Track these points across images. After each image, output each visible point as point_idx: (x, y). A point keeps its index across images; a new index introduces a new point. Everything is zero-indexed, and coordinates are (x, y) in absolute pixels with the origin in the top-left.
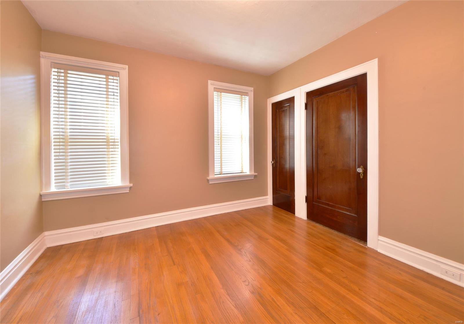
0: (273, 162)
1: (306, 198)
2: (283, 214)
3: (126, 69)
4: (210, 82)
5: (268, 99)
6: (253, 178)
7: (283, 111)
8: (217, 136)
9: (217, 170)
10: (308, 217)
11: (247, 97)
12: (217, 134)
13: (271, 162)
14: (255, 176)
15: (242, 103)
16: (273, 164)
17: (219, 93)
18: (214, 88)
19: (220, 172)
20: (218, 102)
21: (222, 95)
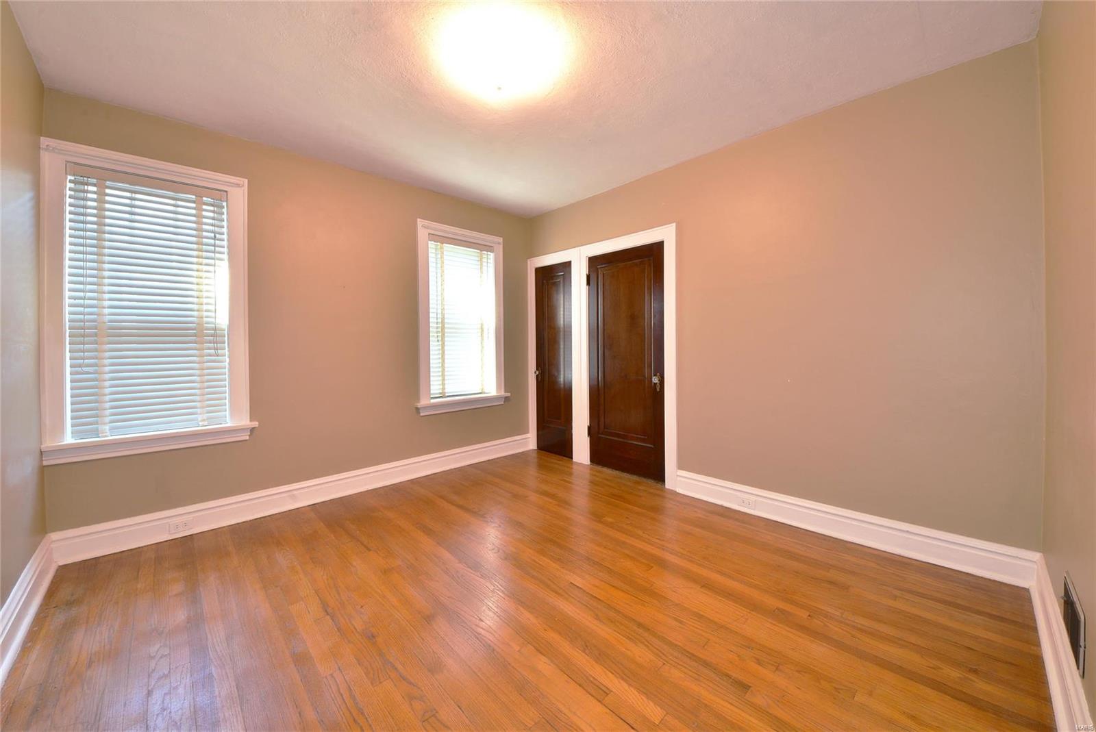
0: (537, 373)
1: (589, 428)
2: (555, 460)
3: (243, 186)
4: (420, 222)
5: (529, 261)
6: (502, 403)
7: (555, 284)
8: (436, 326)
9: (435, 388)
10: (592, 460)
11: (492, 254)
12: (436, 321)
13: (535, 372)
14: (507, 399)
15: (481, 264)
16: (537, 376)
17: (438, 244)
18: (429, 234)
19: (440, 393)
20: (436, 260)
21: (444, 248)
